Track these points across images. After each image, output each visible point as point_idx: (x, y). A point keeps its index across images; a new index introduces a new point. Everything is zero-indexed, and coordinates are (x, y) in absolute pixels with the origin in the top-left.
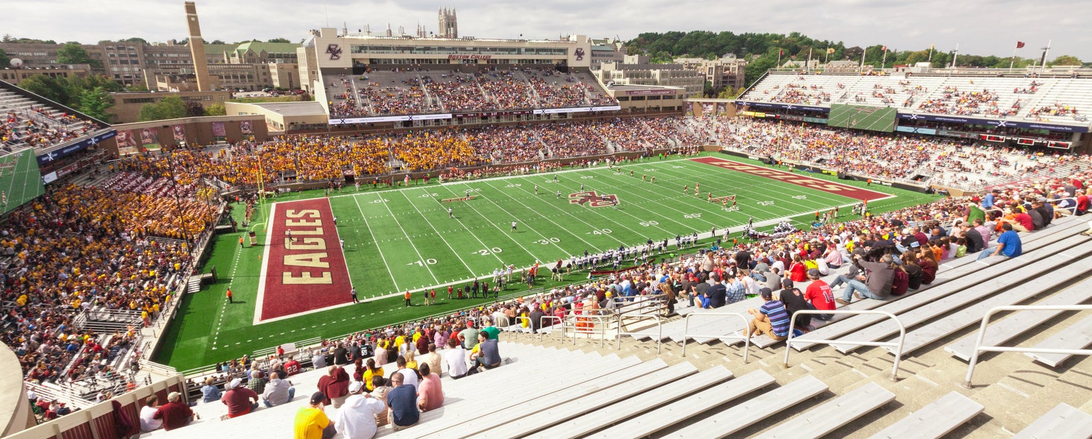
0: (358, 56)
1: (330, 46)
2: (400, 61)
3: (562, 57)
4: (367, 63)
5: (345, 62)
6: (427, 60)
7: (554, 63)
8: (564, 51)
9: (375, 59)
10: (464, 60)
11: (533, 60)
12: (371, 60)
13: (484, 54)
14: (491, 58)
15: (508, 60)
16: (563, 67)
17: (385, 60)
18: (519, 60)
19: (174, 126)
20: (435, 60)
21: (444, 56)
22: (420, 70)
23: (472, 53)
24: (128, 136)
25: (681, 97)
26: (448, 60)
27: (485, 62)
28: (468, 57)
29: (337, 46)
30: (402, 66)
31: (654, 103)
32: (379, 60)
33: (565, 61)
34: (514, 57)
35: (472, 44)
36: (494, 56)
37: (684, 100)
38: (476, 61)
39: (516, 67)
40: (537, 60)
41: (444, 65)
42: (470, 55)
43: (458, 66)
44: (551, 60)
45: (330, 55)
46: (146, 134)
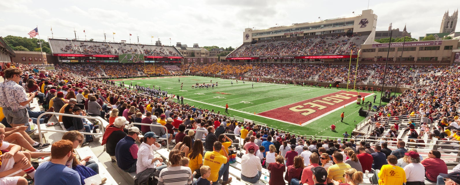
0: (254, 37)
1: (246, 34)
2: (268, 37)
3: (350, 26)
4: (258, 40)
5: (250, 40)
6: (277, 37)
7: (346, 31)
8: (351, 22)
9: (260, 38)
10: (291, 35)
11: (330, 31)
12: (259, 39)
13: (302, 31)
14: (304, 33)
15: (315, 33)
16: (350, 34)
17: (263, 38)
18: (321, 32)
19: (201, 58)
20: (280, 36)
21: (282, 34)
22: (274, 41)
23: (295, 31)
24: (190, 59)
25: (447, 48)
26: (286, 36)
27: (303, 35)
28: (292, 33)
29: (248, 34)
30: (268, 40)
31: (406, 54)
32: (262, 38)
33: (353, 29)
34: (318, 31)
35: (295, 27)
36: (305, 31)
37: (454, 51)
38: (296, 35)
39: (319, 36)
40: (334, 31)
41: (284, 38)
42: (293, 32)
43: (289, 38)
44: (343, 30)
45: (246, 38)
46: (194, 59)
